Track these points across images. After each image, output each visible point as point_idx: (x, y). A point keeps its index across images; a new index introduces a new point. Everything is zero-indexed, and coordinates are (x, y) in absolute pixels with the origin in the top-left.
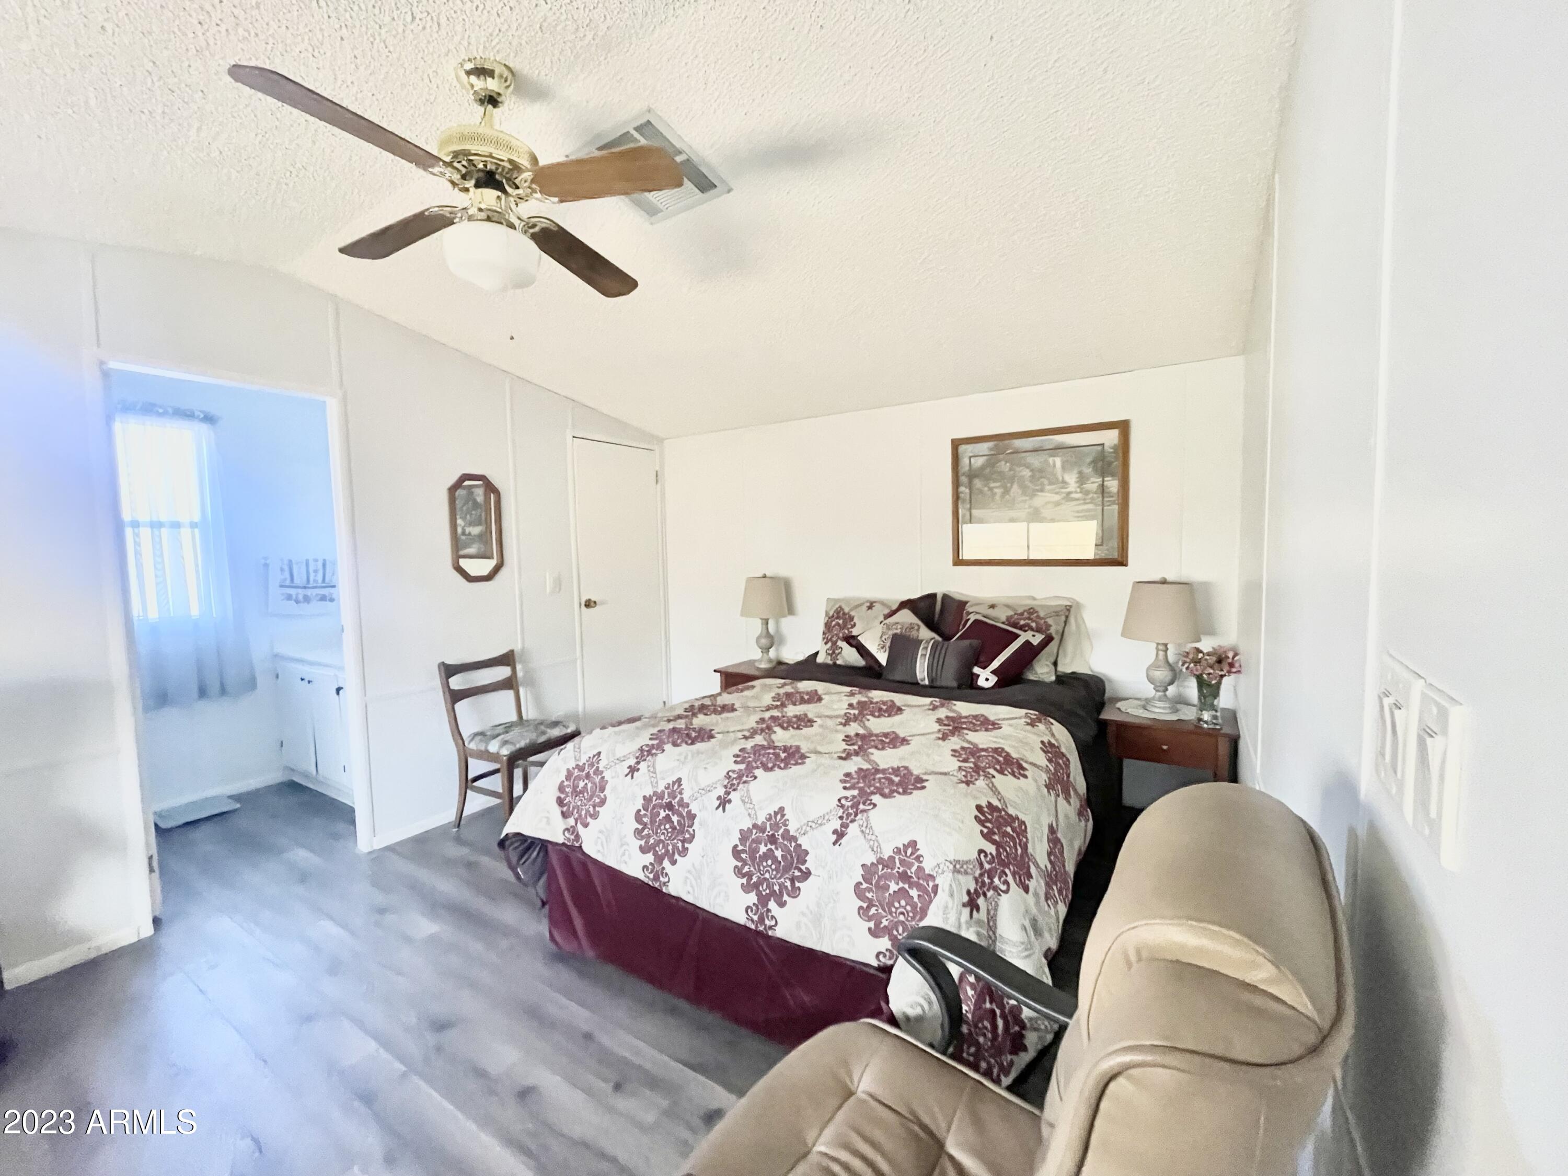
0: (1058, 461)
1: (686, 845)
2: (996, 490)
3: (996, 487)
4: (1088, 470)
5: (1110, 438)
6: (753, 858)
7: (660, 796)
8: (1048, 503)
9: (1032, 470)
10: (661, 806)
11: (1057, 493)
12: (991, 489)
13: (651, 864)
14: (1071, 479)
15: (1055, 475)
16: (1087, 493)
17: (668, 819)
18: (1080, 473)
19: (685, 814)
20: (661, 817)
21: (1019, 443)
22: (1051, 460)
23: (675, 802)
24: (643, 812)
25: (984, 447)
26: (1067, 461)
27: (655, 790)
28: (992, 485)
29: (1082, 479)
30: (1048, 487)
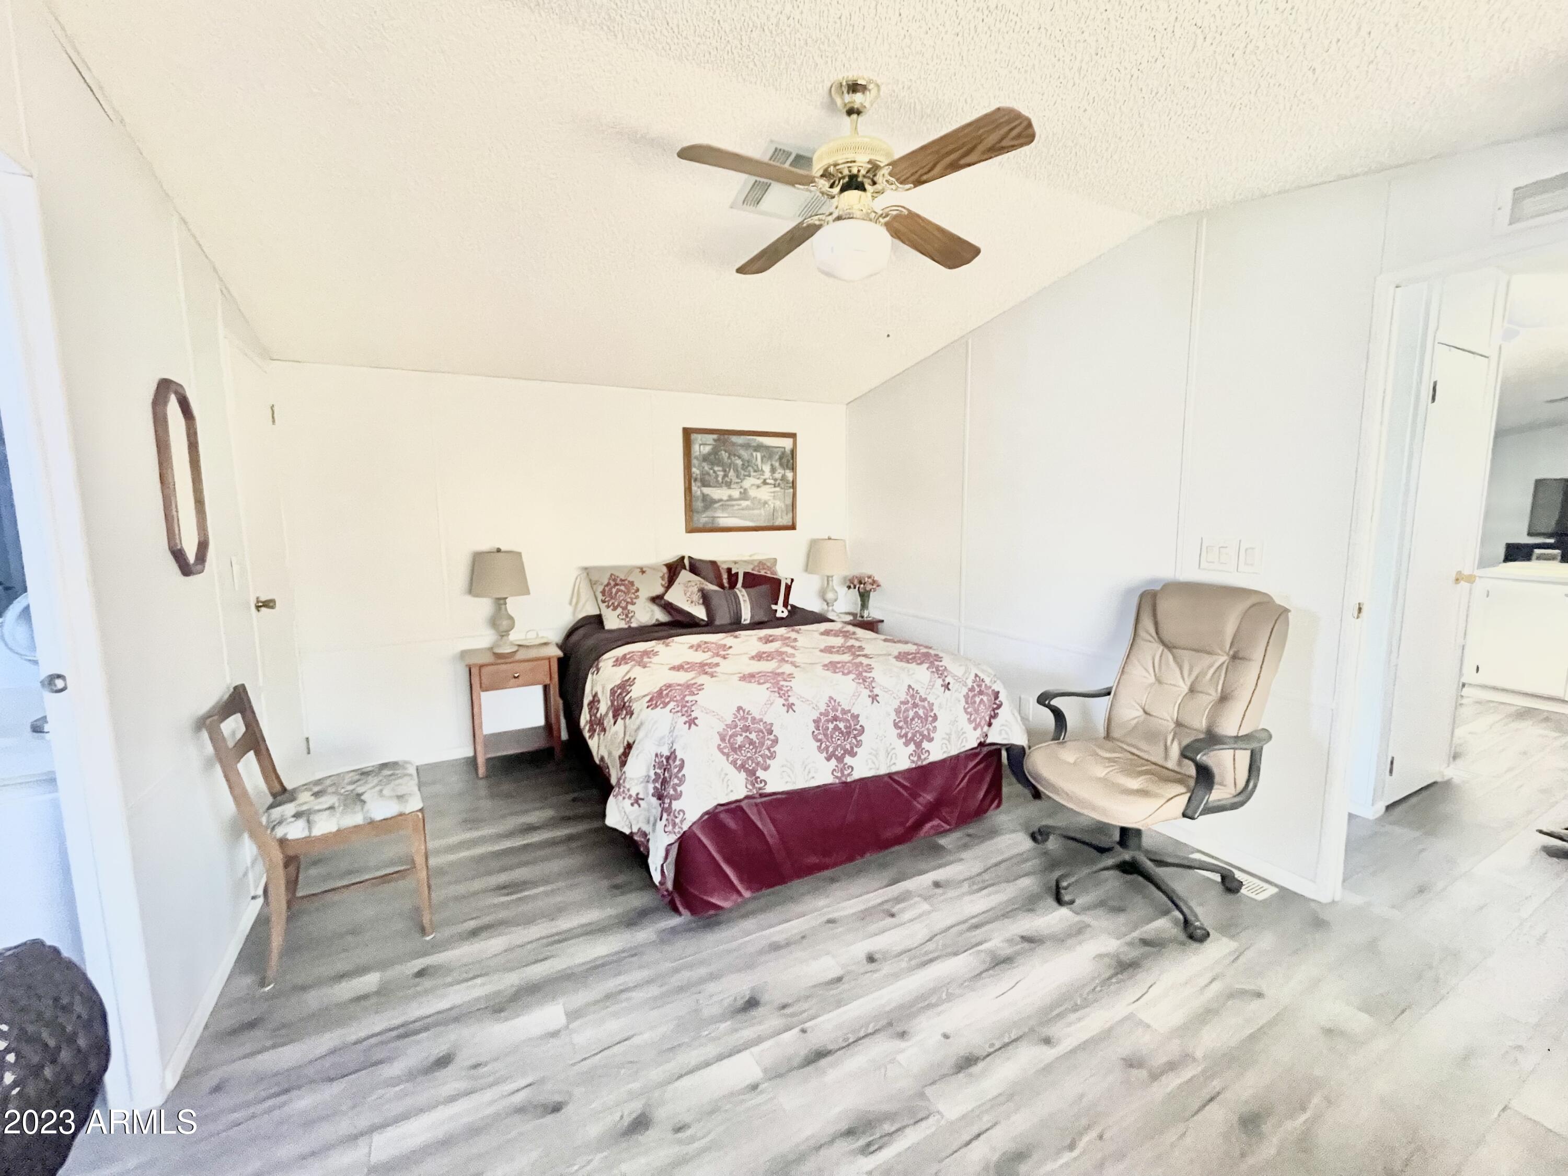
0: (759, 455)
1: (859, 738)
2: (718, 473)
3: (719, 471)
4: (777, 464)
5: (787, 443)
6: (906, 722)
7: (826, 714)
8: (753, 485)
9: (743, 460)
10: (828, 721)
11: (758, 479)
12: (715, 472)
13: (836, 766)
14: (767, 468)
15: (757, 466)
16: (776, 480)
17: (836, 728)
18: (772, 465)
19: (849, 718)
20: (830, 730)
21: (734, 439)
22: (754, 454)
23: (839, 714)
24: (816, 732)
25: (710, 438)
26: (764, 456)
27: (819, 711)
28: (716, 468)
29: (773, 470)
30: (753, 474)
